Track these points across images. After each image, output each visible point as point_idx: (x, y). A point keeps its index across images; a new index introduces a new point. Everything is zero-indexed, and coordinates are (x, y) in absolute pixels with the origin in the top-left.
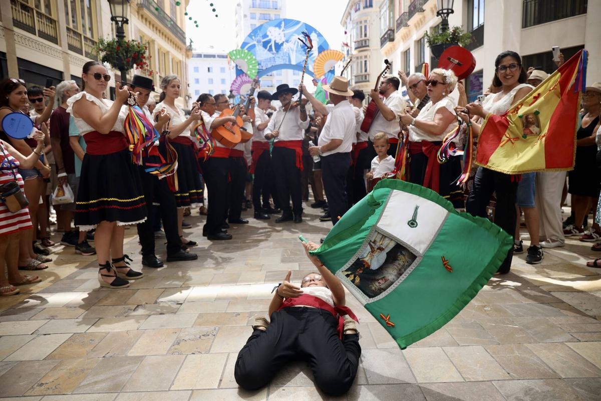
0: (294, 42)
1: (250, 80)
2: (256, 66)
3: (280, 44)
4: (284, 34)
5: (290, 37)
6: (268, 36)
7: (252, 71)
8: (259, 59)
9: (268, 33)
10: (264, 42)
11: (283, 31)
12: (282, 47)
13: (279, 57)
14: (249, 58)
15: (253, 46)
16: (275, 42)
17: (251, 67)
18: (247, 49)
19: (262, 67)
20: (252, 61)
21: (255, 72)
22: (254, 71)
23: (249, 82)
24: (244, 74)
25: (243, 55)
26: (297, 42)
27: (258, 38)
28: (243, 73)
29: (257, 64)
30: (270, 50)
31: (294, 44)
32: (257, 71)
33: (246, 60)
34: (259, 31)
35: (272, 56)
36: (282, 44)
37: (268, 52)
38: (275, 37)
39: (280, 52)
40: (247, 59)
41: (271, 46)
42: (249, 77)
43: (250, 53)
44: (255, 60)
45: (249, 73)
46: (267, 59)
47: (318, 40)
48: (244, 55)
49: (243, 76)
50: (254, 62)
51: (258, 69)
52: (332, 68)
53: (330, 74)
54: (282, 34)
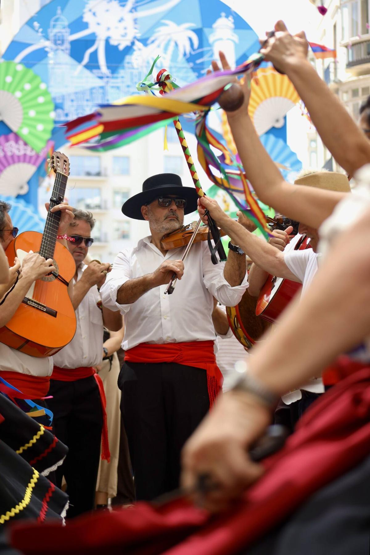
0: (162, 46)
1: (29, 153)
2: (47, 112)
3: (121, 48)
4: (135, 21)
5: (152, 30)
6: (85, 26)
7: (34, 127)
8: (56, 91)
9: (88, 18)
10: (74, 43)
11: (134, 9)
12: (128, 58)
13: (118, 88)
14: (28, 87)
15: (41, 54)
16: (107, 41)
17: (32, 113)
18: (21, 62)
19: (67, 115)
20: (36, 98)
21: (44, 131)
22: (40, 127)
23: (25, 159)
24: (11, 136)
25: (9, 79)
26: (172, 44)
27: (55, 31)
28: (10, 131)
29: (52, 106)
30: (93, 65)
31: (166, 49)
32: (51, 126)
33: (18, 94)
34: (59, 11)
35: (100, 83)
36: (129, 49)
37: (87, 72)
38: (109, 29)
39: (121, 72)
40: (22, 90)
41: (94, 56)
42: (26, 144)
43: (31, 73)
44: (46, 93)
45: (24, 132)
46: (83, 93)
47: (236, 38)
48: (14, 77)
49: (7, 140)
50: (41, 100)
51: (55, 122)
52: (277, 121)
53: (272, 138)
54: (129, 18)
